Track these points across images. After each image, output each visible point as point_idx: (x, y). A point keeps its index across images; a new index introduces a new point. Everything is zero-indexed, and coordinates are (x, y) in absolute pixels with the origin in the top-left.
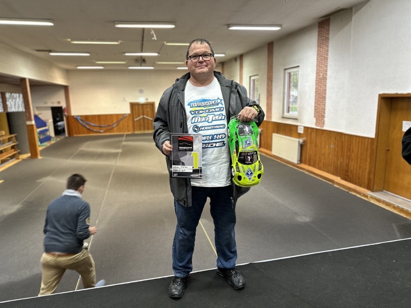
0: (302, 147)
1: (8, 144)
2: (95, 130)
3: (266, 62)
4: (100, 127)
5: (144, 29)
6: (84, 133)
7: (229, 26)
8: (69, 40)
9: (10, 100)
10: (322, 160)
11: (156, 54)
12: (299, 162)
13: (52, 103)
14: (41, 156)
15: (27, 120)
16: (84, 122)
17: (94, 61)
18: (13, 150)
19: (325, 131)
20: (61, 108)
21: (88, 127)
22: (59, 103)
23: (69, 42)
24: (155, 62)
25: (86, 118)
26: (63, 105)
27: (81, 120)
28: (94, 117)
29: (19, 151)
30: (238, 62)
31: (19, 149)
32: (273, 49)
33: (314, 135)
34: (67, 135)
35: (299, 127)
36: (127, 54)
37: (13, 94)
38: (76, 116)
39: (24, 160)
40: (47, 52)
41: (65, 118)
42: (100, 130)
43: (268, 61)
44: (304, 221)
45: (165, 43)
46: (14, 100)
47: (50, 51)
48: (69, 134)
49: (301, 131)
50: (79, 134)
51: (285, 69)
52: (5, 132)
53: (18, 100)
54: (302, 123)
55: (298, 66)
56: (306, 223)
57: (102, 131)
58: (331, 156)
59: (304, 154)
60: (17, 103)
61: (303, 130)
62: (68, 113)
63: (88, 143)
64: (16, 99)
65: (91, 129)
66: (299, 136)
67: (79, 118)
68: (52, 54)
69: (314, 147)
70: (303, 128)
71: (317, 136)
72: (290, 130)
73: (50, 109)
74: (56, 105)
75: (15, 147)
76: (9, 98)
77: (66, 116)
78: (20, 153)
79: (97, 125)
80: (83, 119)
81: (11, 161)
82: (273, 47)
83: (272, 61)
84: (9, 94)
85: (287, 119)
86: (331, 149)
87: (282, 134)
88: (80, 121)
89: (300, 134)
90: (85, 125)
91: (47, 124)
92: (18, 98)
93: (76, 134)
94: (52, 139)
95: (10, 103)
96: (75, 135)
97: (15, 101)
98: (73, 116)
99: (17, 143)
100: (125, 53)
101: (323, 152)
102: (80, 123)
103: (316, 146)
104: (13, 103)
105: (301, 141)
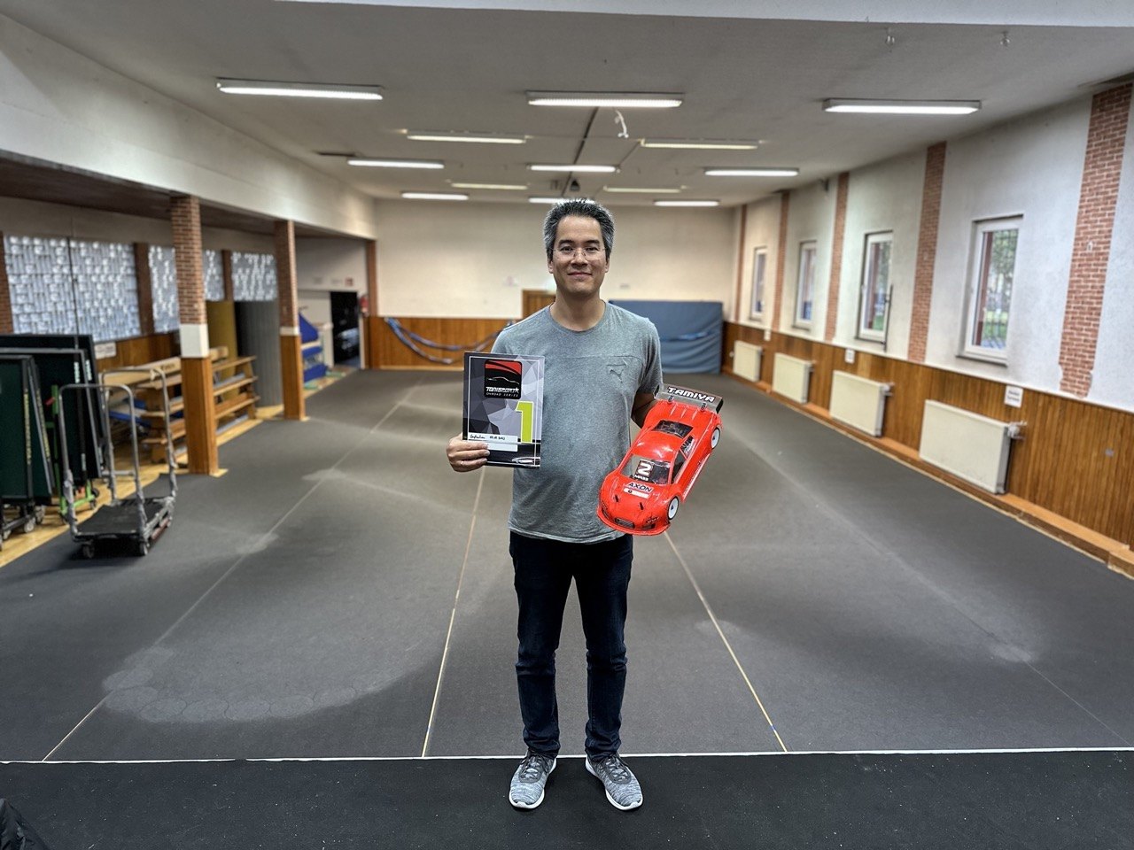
0: (1014, 446)
1: (234, 379)
2: (431, 357)
3: (921, 198)
4: (444, 349)
5: (595, 110)
6: (405, 363)
7: (827, 102)
8: (405, 131)
9: (240, 271)
10: (1076, 490)
11: (611, 169)
12: (1002, 491)
13: (335, 282)
14: (307, 415)
15: (283, 324)
16: (408, 334)
17: (448, 181)
18: (244, 395)
19: (1092, 406)
20: (354, 295)
21: (415, 347)
22: (350, 281)
23: (404, 136)
24: (602, 188)
25: (414, 324)
26: (360, 288)
27: (402, 329)
28: (432, 323)
29: (257, 398)
30: (834, 191)
31: (258, 394)
32: (942, 163)
33: (1054, 415)
34: (363, 365)
35: (1008, 389)
36: (535, 168)
37: (246, 256)
38: (390, 318)
39: (266, 421)
40: (342, 159)
41: (361, 322)
42: (444, 356)
43: (925, 194)
44: (1016, 660)
45: (642, 142)
46: (248, 271)
47: (352, 156)
48: (369, 362)
49: (1014, 399)
50: (392, 364)
51: (977, 222)
52: (229, 350)
53: (256, 270)
54: (1018, 378)
55: (1020, 216)
56: (1021, 666)
57: (449, 361)
58: (1104, 480)
59: (1017, 467)
60: (253, 277)
61: (1020, 397)
62: (370, 310)
63: (416, 388)
64: (251, 267)
65: (423, 353)
66: (1008, 413)
67: (395, 324)
68: (353, 163)
69: (1051, 451)
70: (1021, 392)
71: (1063, 418)
72: (981, 395)
73: (328, 295)
74: (342, 287)
75: (251, 389)
76: (238, 266)
77: (364, 317)
78: (258, 404)
79: (439, 344)
80: (407, 327)
81: (238, 421)
82: (943, 156)
83: (939, 196)
84: (239, 255)
85: (971, 364)
86: (1107, 461)
87: (956, 405)
88: (397, 331)
89: (1009, 408)
90: (408, 341)
91: (320, 334)
92: (256, 266)
93: (386, 364)
94: (328, 373)
95: (240, 277)
96: (383, 367)
97: (251, 272)
98: (382, 319)
99: (255, 378)
100: (531, 164)
101: (1079, 468)
102: (396, 335)
103: (1058, 447)
104: (245, 278)
105: (1013, 428)
